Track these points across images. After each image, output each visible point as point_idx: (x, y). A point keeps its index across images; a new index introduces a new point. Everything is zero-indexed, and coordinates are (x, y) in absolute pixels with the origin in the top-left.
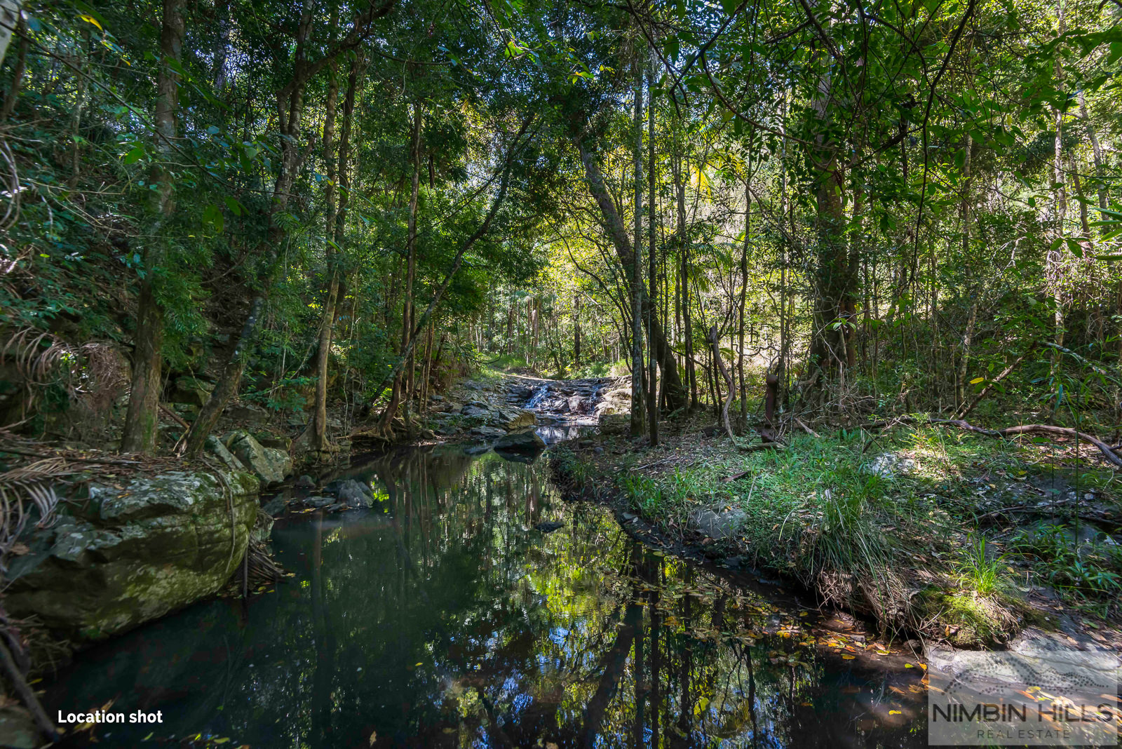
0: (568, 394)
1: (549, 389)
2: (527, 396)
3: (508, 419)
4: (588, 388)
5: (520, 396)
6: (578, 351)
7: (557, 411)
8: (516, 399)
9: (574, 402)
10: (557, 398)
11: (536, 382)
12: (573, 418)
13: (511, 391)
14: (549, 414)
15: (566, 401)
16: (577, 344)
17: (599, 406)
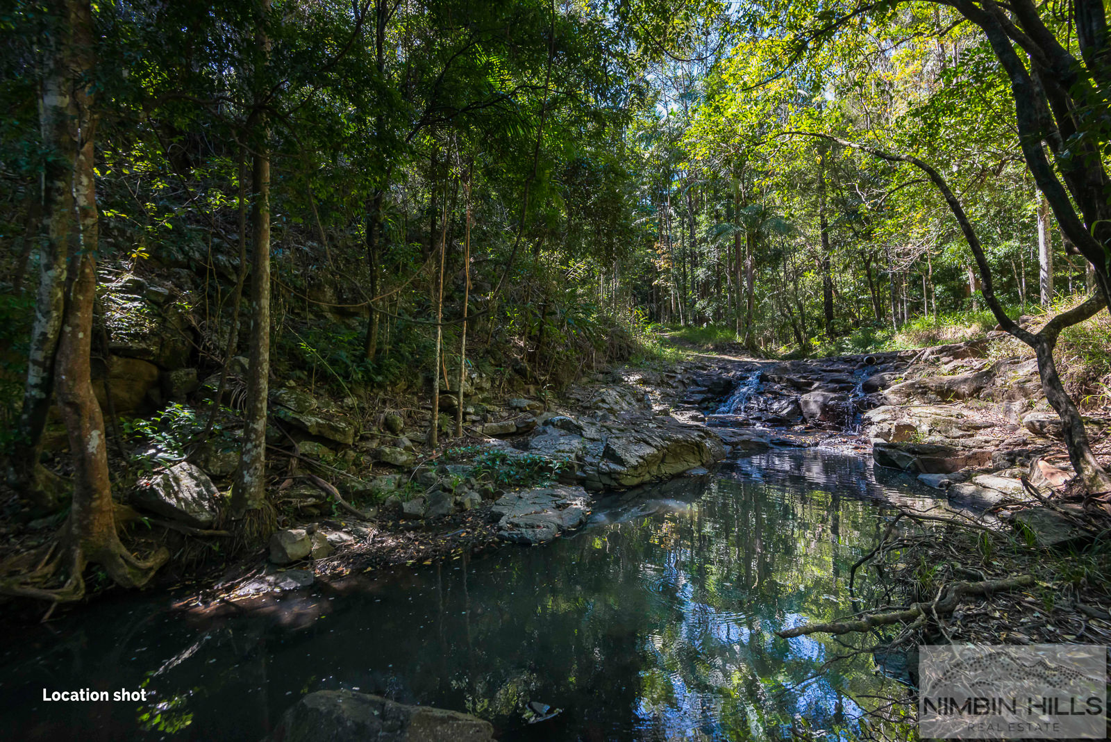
0: (803, 388)
1: (763, 379)
2: (721, 391)
3: (620, 461)
4: (844, 376)
5: (710, 391)
6: (829, 316)
7: (778, 422)
8: (698, 397)
9: (814, 400)
10: (777, 396)
11: (741, 364)
12: (809, 440)
13: (695, 383)
14: (759, 427)
15: (796, 402)
16: (828, 305)
17: (874, 415)
